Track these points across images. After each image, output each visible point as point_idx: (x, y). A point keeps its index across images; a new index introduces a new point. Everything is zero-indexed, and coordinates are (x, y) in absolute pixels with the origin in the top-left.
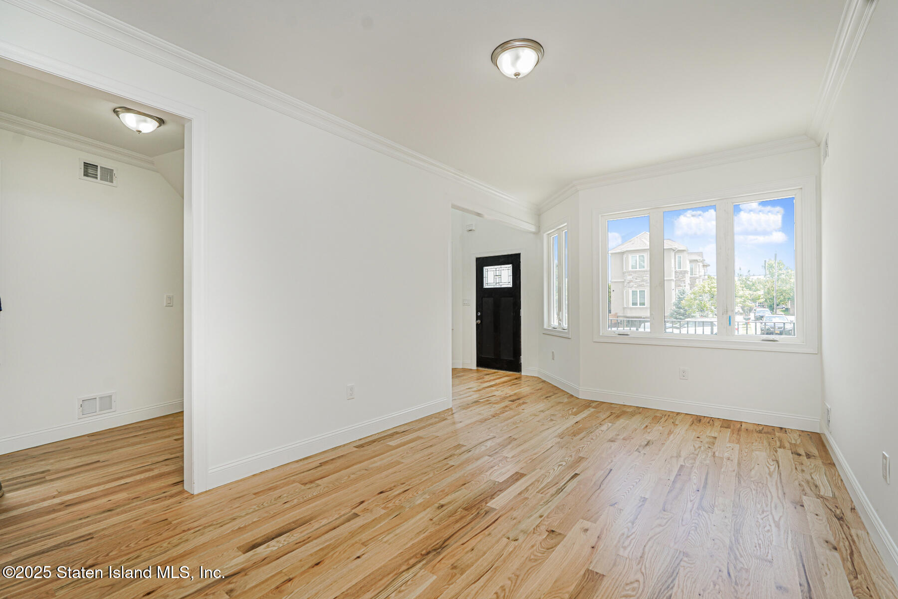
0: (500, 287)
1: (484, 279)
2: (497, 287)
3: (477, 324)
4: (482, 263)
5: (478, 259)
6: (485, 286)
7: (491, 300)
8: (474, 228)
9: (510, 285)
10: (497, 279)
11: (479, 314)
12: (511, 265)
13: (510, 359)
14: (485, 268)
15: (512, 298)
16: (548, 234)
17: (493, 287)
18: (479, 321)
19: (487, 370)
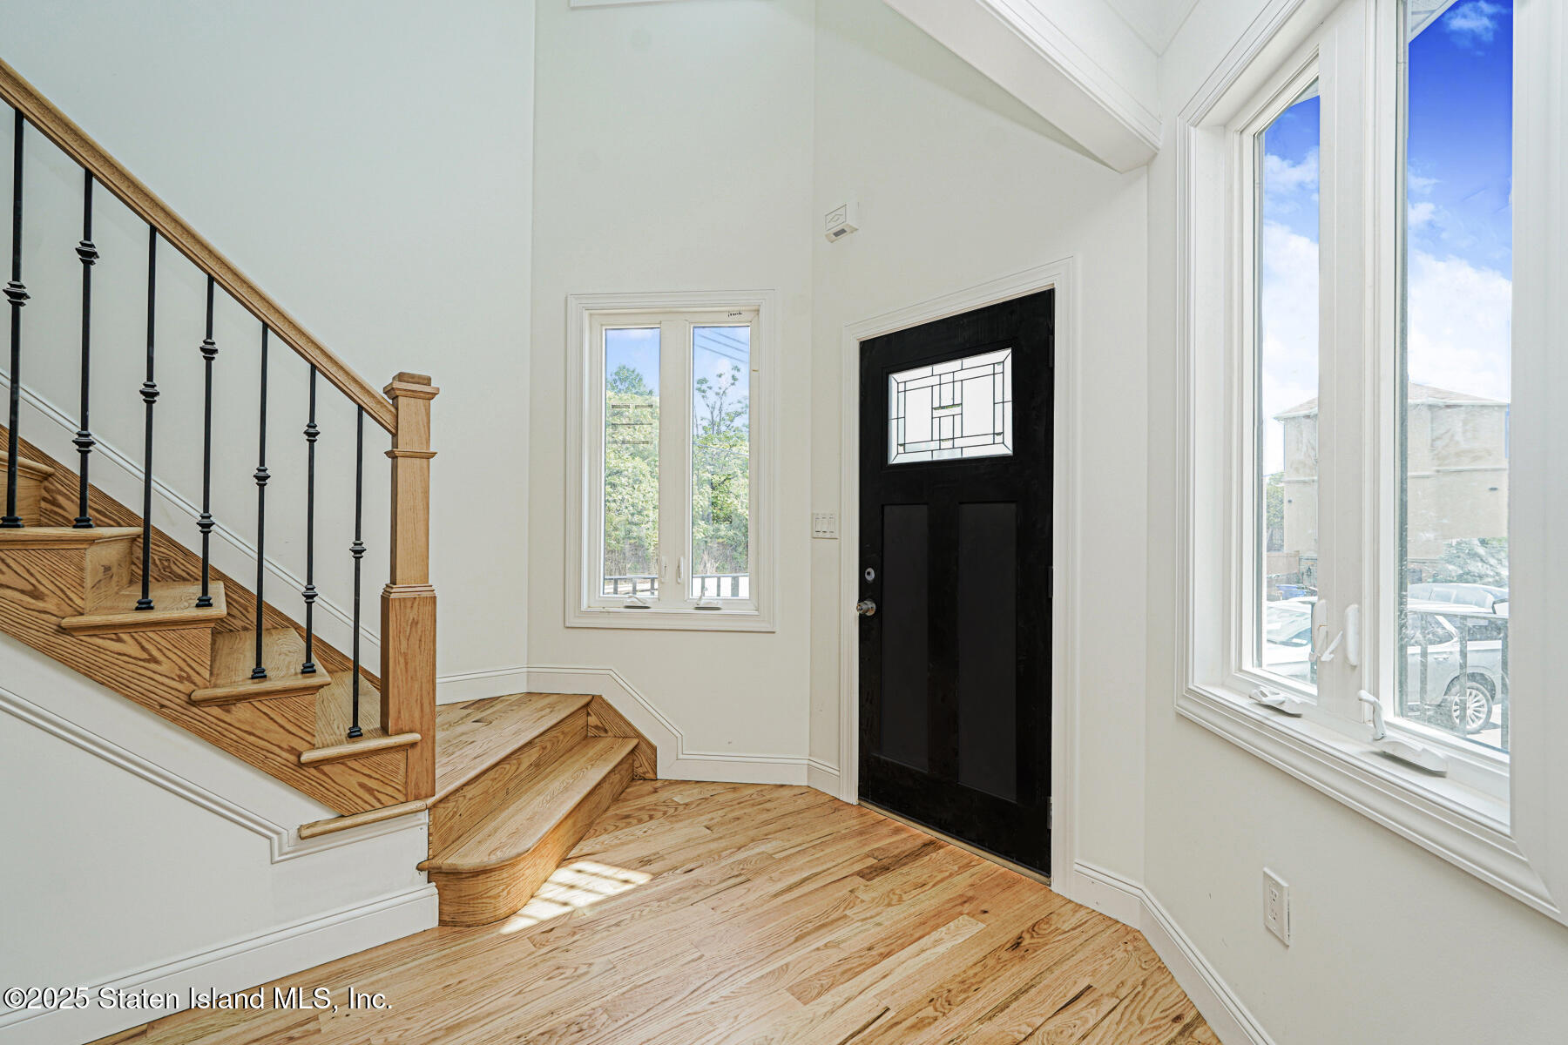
0: (956, 455)
1: (893, 425)
2: (946, 455)
3: (862, 618)
5: (867, 348)
6: (897, 457)
7: (920, 515)
8: (851, 222)
9: (1005, 447)
10: (947, 422)
11: (871, 576)
12: (1006, 355)
13: (1006, 798)
14: (898, 379)
15: (1013, 507)
17: (926, 457)
18: (870, 608)
19: (900, 821)
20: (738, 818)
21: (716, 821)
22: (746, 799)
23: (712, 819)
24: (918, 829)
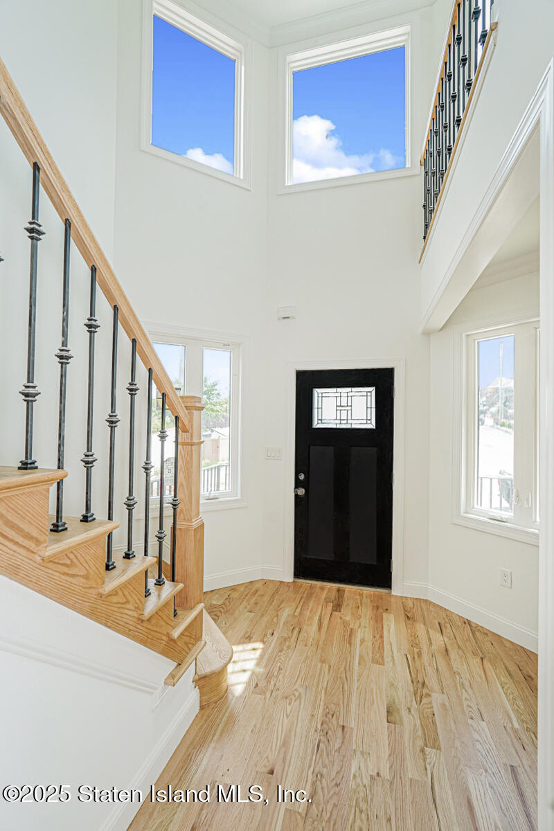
0: (349, 426)
1: (315, 411)
2: (344, 426)
3: (297, 496)
4: (308, 382)
5: (301, 374)
6: (317, 424)
7: (330, 451)
9: (372, 425)
10: (344, 413)
11: (302, 477)
12: (372, 389)
13: (372, 563)
14: (317, 392)
15: (375, 449)
16: (468, 335)
17: (333, 426)
18: (301, 492)
19: (319, 584)
20: (256, 603)
21: (248, 607)
22: (246, 593)
23: (246, 607)
24: (328, 585)
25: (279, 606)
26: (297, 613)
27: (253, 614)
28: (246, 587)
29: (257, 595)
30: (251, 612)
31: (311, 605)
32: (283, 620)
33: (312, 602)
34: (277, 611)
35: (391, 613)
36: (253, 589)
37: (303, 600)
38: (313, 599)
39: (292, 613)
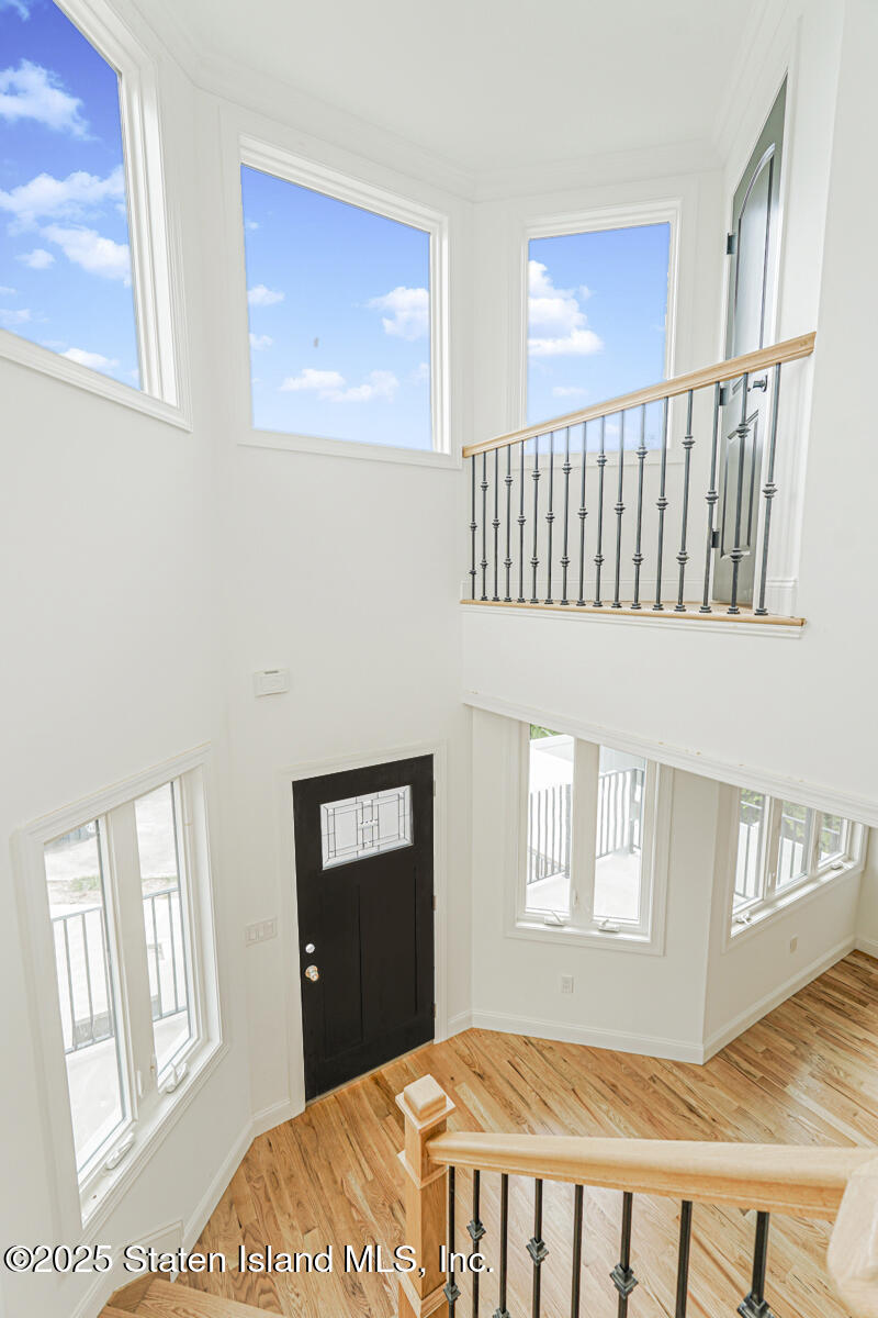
1: (325, 839)
2: (368, 853)
6: (328, 861)
11: (310, 948)
12: (408, 788)
14: (326, 809)
17: (351, 858)
18: (313, 973)
19: (344, 1088)
20: (299, 1204)
21: (295, 1223)
22: (261, 1193)
23: (292, 1227)
24: (357, 1082)
25: (335, 1182)
26: (370, 1177)
27: (315, 1231)
28: (249, 1179)
29: (282, 1183)
30: (309, 1231)
31: (371, 1142)
32: (365, 1206)
33: (367, 1134)
34: (342, 1193)
35: (460, 1083)
36: (265, 1174)
37: (352, 1138)
38: (363, 1126)
39: (363, 1181)
